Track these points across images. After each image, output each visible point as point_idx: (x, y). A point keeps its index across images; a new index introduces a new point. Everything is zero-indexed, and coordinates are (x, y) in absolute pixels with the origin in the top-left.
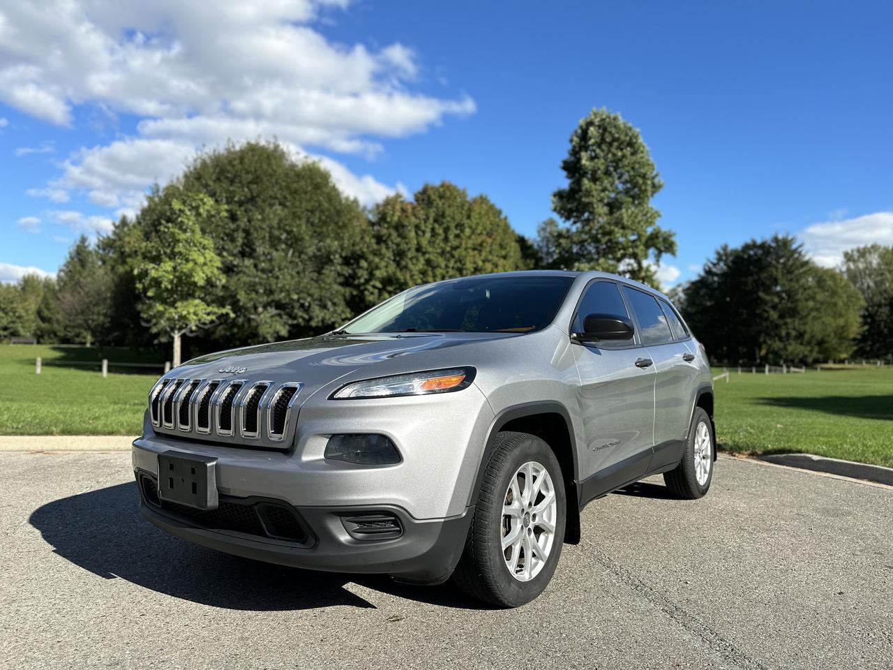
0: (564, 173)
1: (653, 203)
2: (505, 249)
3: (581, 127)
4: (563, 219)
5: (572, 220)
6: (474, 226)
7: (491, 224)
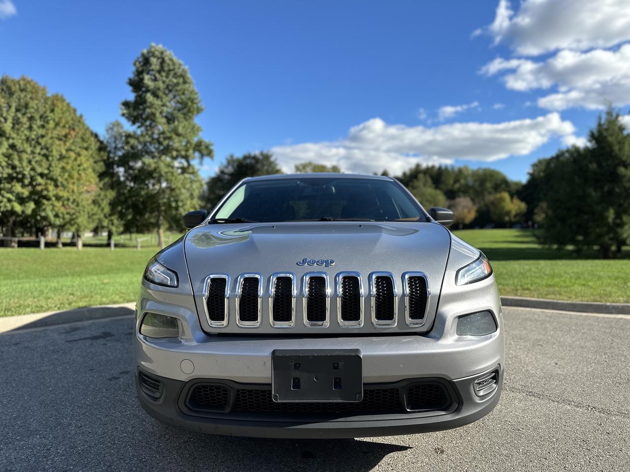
0: (130, 88)
1: (197, 120)
2: (87, 142)
3: (143, 55)
4: (130, 123)
5: (138, 124)
6: (57, 120)
7: (72, 119)
